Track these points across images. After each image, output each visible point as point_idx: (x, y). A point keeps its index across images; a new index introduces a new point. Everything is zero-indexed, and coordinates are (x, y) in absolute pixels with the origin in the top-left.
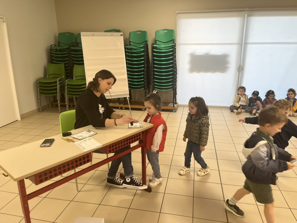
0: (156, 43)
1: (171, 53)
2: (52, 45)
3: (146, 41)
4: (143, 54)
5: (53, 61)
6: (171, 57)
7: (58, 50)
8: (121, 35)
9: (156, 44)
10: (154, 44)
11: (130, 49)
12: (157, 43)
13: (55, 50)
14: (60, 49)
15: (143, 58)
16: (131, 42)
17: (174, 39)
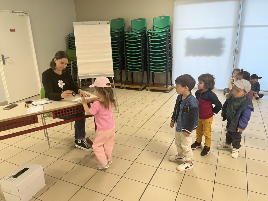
1: (164, 38)
2: (70, 34)
3: (145, 28)
4: (140, 39)
5: (71, 47)
6: (164, 42)
8: (108, 23)
9: (153, 30)
11: (132, 35)
12: (154, 30)
13: (73, 38)
15: (140, 43)
16: (132, 29)
17: (170, 25)
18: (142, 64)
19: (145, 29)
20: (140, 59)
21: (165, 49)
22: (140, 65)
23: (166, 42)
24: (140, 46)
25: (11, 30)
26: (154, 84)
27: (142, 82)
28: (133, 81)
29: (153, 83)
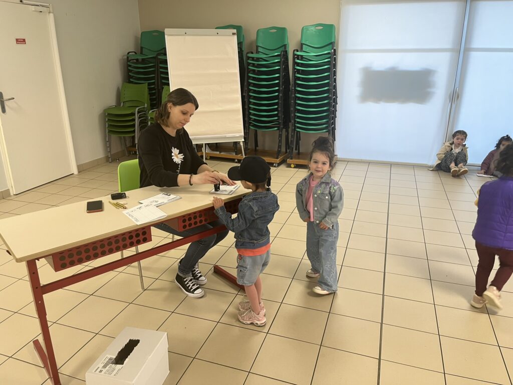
0: (302, 48)
1: (326, 67)
3: (285, 46)
4: (277, 68)
5: (131, 80)
6: (326, 74)
7: (140, 61)
8: (234, 34)
9: (301, 50)
10: (297, 51)
11: (258, 59)
12: (304, 50)
13: (135, 61)
14: (142, 59)
15: (277, 75)
16: (259, 48)
17: (334, 42)
18: (280, 115)
19: (285, 48)
20: (276, 107)
21: (326, 88)
22: (276, 118)
23: (329, 75)
24: (277, 81)
25: (17, 40)
26: (299, 153)
27: (279, 149)
28: (257, 148)
29: (297, 151)
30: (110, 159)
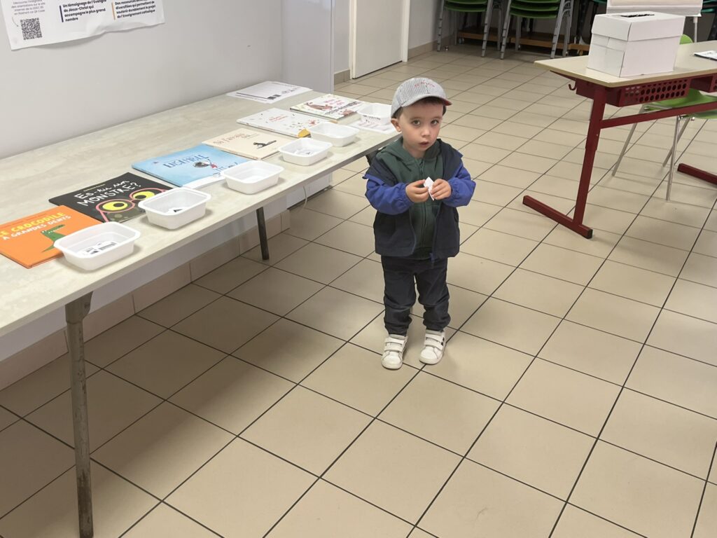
30: (439, 47)
